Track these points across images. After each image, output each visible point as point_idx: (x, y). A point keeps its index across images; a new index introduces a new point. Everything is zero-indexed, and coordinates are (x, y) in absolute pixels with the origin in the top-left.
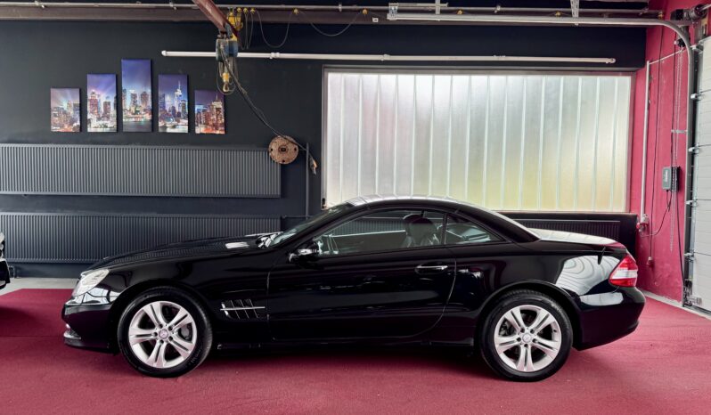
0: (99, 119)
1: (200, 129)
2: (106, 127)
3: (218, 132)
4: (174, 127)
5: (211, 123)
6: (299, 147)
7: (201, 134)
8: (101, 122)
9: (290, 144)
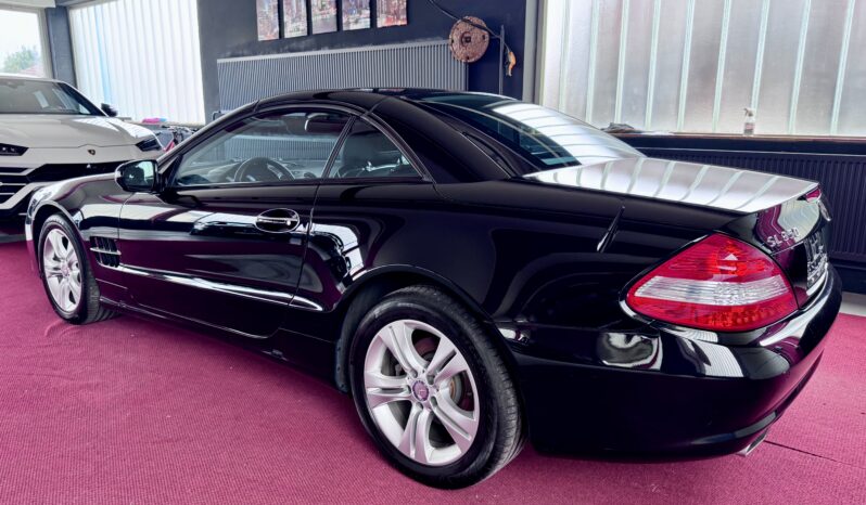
0: (293, 21)
1: (382, 22)
2: (298, 30)
3: (399, 23)
4: (356, 22)
5: (392, 11)
6: (490, 34)
7: (384, 28)
8: (295, 25)
9: (477, 30)
